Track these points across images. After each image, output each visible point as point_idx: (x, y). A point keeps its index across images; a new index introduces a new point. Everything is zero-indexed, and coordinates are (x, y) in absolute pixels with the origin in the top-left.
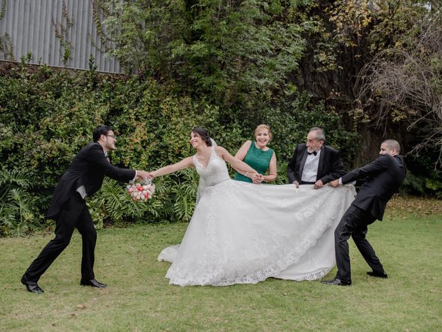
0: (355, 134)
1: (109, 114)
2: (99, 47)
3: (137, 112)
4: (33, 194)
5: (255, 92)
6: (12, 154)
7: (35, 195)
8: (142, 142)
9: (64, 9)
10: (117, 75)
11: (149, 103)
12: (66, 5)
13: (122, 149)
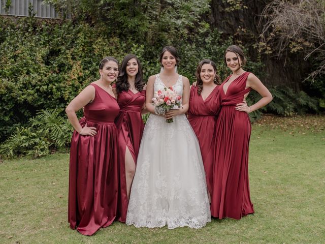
0: (260, 64)
1: (49, 55)
3: (73, 52)
5: (173, 31)
8: (79, 78)
11: (83, 44)
13: (62, 85)
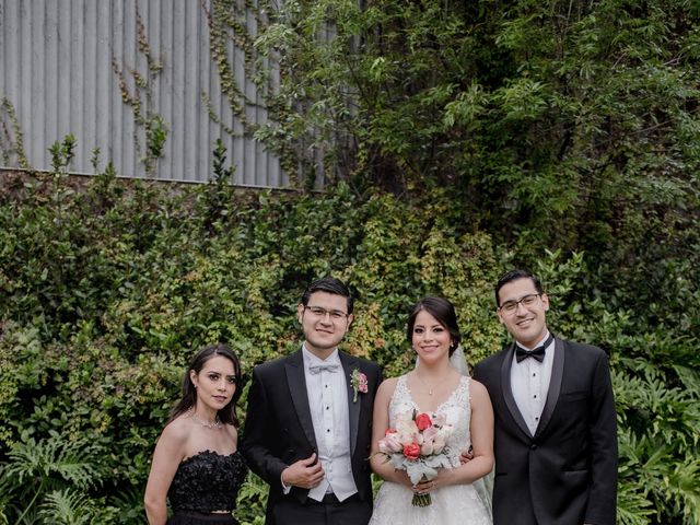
1: (281, 285)
2: (229, 126)
4: (103, 500)
6: (43, 398)
7: (108, 504)
8: (374, 354)
9: (139, 32)
10: (274, 192)
11: (381, 253)
12: (144, 22)
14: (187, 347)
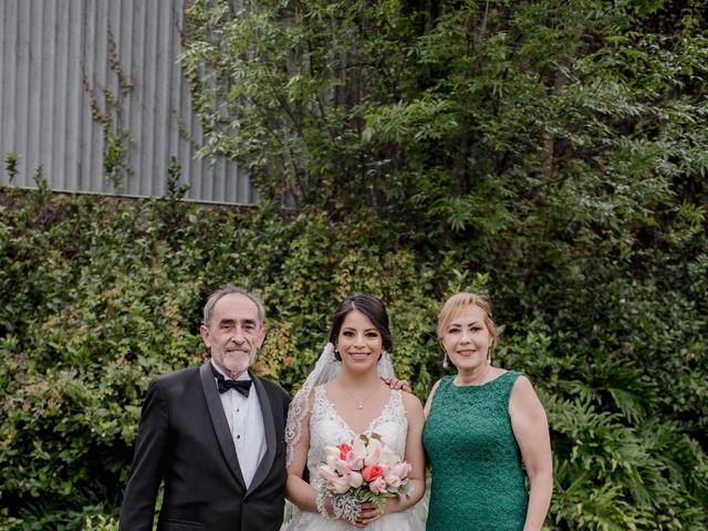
2: (199, 141)
3: (274, 294)
4: (5, 511)
5: (588, 238)
7: (10, 515)
8: (283, 374)
9: (111, 50)
10: (243, 209)
11: (304, 271)
12: (116, 40)
14: (99, 363)
